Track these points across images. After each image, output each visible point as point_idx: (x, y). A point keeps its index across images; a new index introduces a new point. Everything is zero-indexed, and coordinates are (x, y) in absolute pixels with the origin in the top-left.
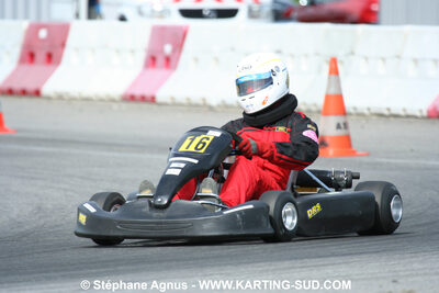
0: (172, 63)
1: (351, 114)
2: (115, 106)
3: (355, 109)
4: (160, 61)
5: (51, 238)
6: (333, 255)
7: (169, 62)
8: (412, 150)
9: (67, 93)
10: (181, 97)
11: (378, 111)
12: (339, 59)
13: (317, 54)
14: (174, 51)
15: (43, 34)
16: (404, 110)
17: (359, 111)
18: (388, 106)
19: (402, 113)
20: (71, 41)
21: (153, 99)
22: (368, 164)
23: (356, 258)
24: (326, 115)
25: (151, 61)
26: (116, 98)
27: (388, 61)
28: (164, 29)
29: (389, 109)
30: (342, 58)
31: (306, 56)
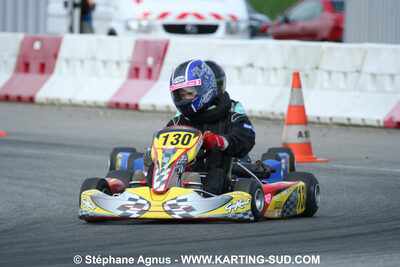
0: (154, 74)
1: (314, 124)
2: (101, 113)
4: (143, 72)
8: (367, 158)
9: (58, 100)
11: (340, 121)
13: (285, 68)
14: (155, 62)
15: (37, 45)
16: (363, 120)
17: (322, 120)
19: (360, 123)
20: (63, 53)
21: (136, 107)
24: (289, 124)
25: (134, 72)
26: (103, 105)
27: (349, 76)
28: (146, 43)
29: (349, 119)
30: (307, 72)
31: (275, 69)
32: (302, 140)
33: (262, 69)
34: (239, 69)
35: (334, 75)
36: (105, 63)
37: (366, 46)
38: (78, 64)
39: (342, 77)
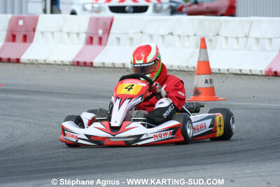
0: (103, 41)
2: (67, 69)
3: (219, 70)
4: (96, 40)
8: (254, 97)
9: (37, 61)
13: (195, 35)
14: (104, 33)
15: (21, 23)
16: (250, 71)
17: (222, 71)
19: (249, 73)
20: (39, 28)
21: (91, 64)
24: (199, 74)
25: (89, 40)
26: (68, 63)
27: (240, 39)
28: (97, 19)
29: (241, 70)
30: (211, 38)
31: (188, 36)
32: (208, 85)
33: (179, 36)
34: (163, 36)
35: (229, 39)
36: (68, 34)
37: (251, 18)
38: (50, 35)
39: (235, 41)
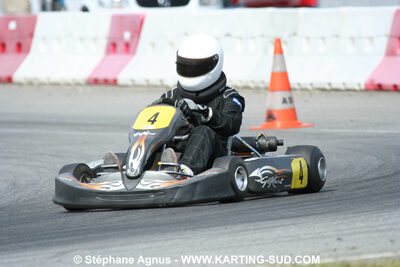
0: (132, 48)
1: (295, 90)
2: (81, 90)
3: (299, 84)
4: (121, 47)
5: (26, 211)
6: (283, 217)
7: (129, 48)
8: (352, 121)
9: (36, 79)
10: (140, 79)
11: (321, 86)
12: (282, 40)
13: (263, 36)
14: (132, 37)
15: (12, 26)
16: (344, 84)
17: (303, 86)
18: (330, 81)
19: (342, 87)
20: (39, 31)
21: (115, 82)
22: (312, 134)
23: (303, 220)
24: (273, 90)
25: (111, 48)
26: (82, 82)
27: (328, 41)
28: (122, 17)
29: (330, 84)
30: (286, 39)
31: (253, 38)
32: (287, 106)
35: (312, 40)
36: (81, 39)
38: (55, 42)
39: (320, 41)
